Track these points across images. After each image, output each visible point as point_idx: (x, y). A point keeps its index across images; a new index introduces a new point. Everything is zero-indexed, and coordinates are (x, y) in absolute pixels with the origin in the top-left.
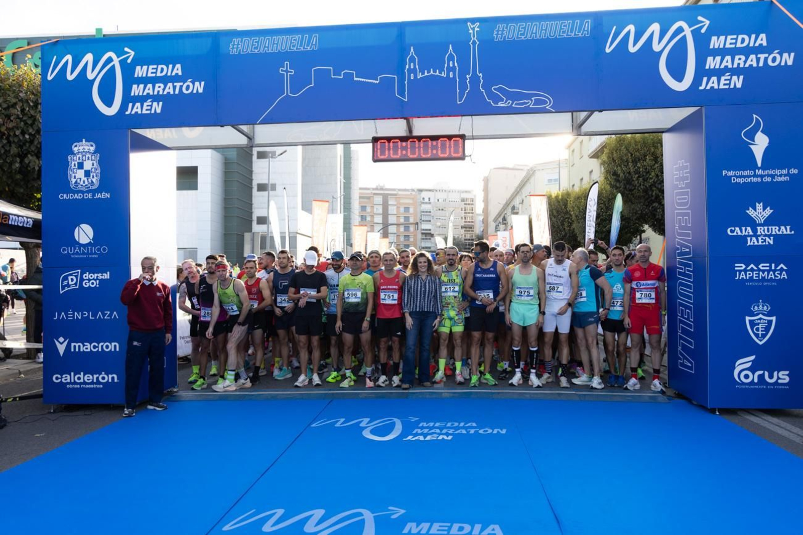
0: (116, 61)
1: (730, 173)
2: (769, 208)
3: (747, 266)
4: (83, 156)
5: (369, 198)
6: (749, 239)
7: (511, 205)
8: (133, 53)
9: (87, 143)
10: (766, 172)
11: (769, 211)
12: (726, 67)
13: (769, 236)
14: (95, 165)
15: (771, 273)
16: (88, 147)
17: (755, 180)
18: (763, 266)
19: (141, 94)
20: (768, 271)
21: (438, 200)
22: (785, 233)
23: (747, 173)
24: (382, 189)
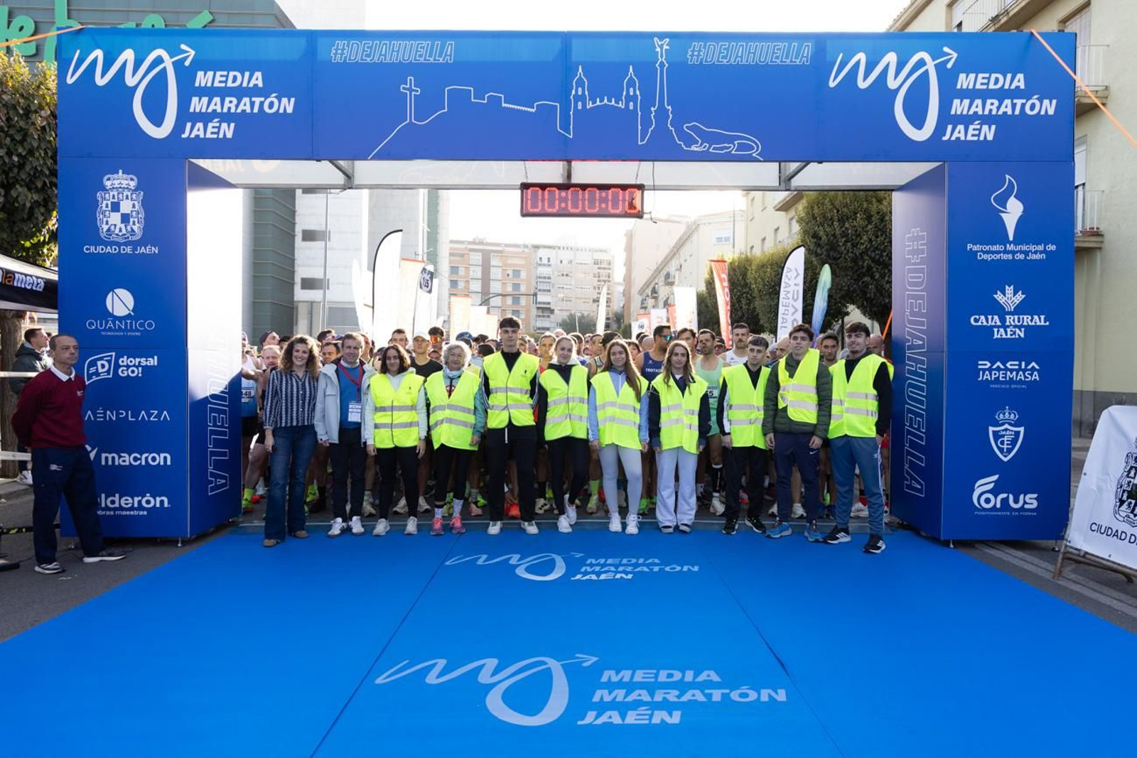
0: (168, 63)
1: (976, 248)
2: (1020, 293)
3: (992, 365)
4: (118, 194)
5: (462, 255)
6: (996, 330)
7: (664, 272)
8: (193, 53)
9: (125, 176)
10: (1018, 248)
11: (1020, 297)
12: (976, 113)
13: (1020, 327)
14: (137, 207)
15: (1021, 373)
16: (127, 182)
17: (1005, 257)
18: (1011, 365)
19: (204, 110)
20: (1017, 371)
21: (561, 262)
22: (1038, 324)
23: (996, 248)
24: (481, 243)
